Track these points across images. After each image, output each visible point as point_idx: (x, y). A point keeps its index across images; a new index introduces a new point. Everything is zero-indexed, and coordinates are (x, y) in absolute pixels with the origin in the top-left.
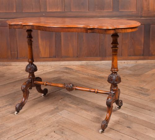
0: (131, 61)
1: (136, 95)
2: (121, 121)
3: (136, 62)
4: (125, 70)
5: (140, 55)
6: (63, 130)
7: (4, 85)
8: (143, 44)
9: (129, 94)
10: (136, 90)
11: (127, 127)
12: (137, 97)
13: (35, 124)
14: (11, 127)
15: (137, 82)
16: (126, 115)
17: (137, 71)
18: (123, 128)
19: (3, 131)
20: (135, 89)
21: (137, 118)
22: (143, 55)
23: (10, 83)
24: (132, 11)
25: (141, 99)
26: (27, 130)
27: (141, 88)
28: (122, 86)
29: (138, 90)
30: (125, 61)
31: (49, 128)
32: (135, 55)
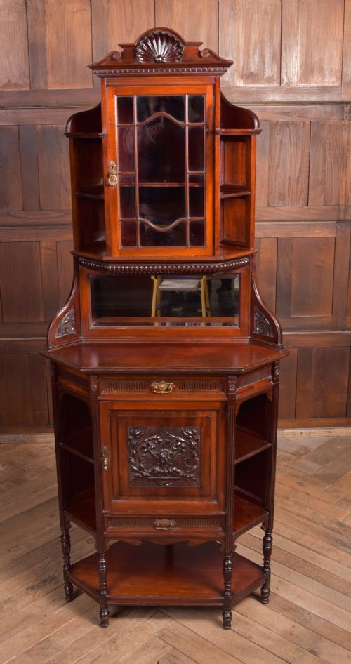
0: (318, 430)
1: (328, 550)
2: (296, 633)
3: (330, 432)
4: (303, 461)
5: (338, 416)
6: (177, 658)
7: (29, 511)
8: (346, 391)
9: (313, 547)
10: (328, 530)
11: (310, 651)
12: (331, 555)
13: (114, 642)
14: (66, 650)
15: (331, 503)
16: (306, 614)
17: (330, 464)
18: (301, 654)
19: (50, 659)
20: (325, 529)
21: (331, 623)
22: (346, 416)
23: (40, 505)
24: (323, 317)
25: (339, 562)
26: (101, 658)
27: (341, 525)
28: (298, 518)
29: (333, 530)
30: (303, 431)
31: (145, 652)
32: (327, 416)
